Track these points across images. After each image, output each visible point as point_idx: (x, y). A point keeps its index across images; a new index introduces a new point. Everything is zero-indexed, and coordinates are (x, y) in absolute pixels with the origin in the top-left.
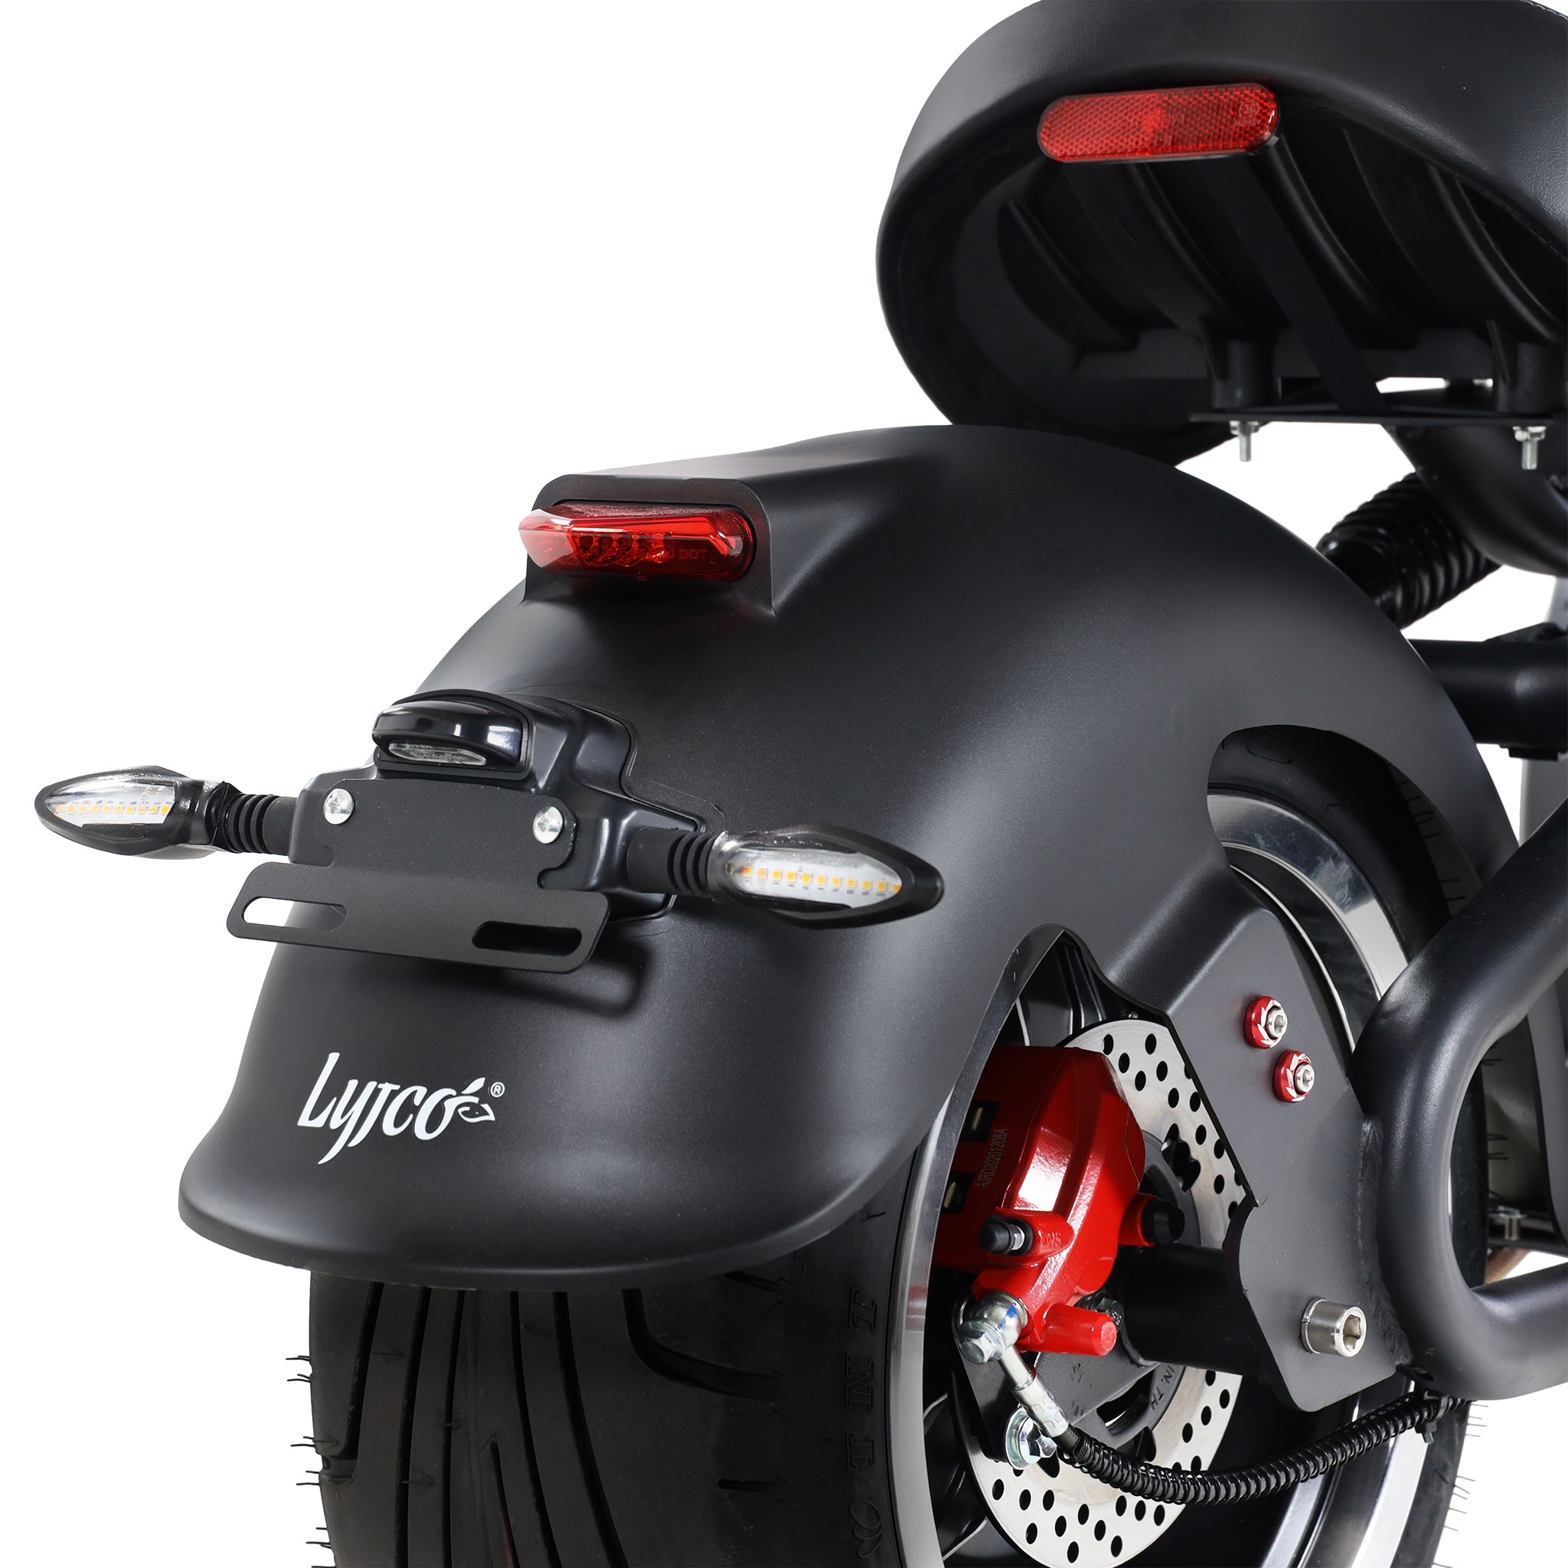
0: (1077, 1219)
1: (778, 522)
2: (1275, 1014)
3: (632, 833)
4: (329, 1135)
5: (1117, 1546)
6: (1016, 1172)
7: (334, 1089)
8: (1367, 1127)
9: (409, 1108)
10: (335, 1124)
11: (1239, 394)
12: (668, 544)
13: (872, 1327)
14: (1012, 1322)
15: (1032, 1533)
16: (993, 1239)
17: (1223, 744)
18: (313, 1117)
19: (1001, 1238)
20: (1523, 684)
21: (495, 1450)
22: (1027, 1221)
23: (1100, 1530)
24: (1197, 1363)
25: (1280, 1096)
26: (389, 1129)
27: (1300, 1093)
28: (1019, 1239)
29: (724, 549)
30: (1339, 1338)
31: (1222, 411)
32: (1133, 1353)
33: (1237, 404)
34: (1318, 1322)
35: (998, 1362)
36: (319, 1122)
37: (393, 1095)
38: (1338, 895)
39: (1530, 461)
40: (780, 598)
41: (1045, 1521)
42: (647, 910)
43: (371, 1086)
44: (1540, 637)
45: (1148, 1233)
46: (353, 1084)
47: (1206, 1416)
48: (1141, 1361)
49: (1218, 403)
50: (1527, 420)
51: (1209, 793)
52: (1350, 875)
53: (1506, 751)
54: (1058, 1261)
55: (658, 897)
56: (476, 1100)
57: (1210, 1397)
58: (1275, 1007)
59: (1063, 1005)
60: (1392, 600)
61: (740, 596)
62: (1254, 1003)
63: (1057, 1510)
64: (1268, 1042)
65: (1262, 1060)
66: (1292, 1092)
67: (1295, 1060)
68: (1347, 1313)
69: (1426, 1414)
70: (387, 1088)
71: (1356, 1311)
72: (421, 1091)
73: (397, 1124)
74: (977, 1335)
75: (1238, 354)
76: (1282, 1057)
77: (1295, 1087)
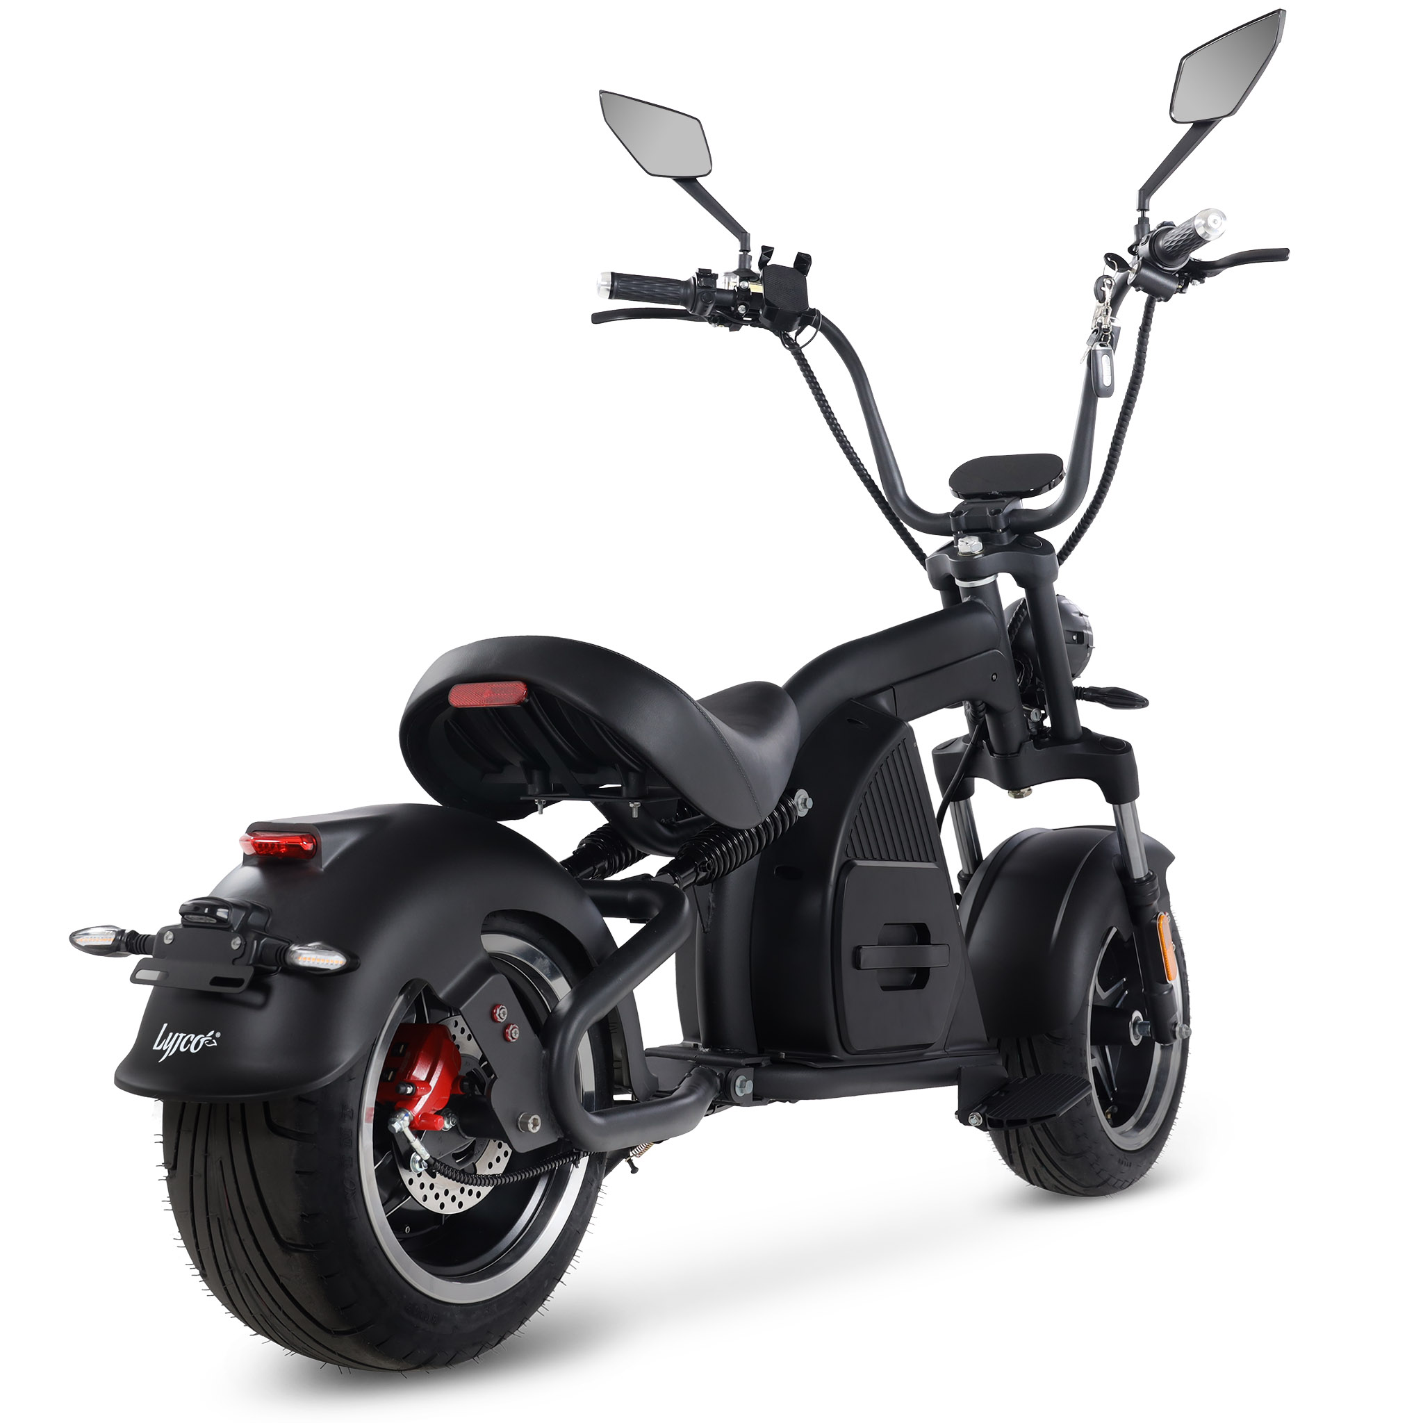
0: (433, 1083)
1: (325, 839)
2: (502, 1010)
3: (265, 945)
4: (162, 1052)
5: (460, 1205)
6: (412, 1067)
7: (165, 1036)
8: (544, 1052)
9: (189, 1042)
10: (164, 1049)
11: (537, 790)
12: (287, 846)
13: (352, 1118)
14: (407, 1118)
15: (425, 1198)
16: (399, 1089)
17: (488, 915)
18: (158, 1046)
19: (403, 1089)
20: (630, 895)
21: (221, 1162)
22: (415, 1083)
23: (453, 1199)
24: (492, 1138)
25: (506, 1040)
26: (182, 1049)
27: (513, 1038)
28: (410, 1090)
29: (306, 848)
30: (530, 1126)
31: (531, 796)
32: (463, 1134)
33: (536, 793)
34: (523, 1120)
35: (402, 1133)
36: (160, 1048)
37: (184, 1037)
38: (545, 971)
39: (635, 815)
40: (325, 864)
41: (431, 1195)
42: (270, 973)
43: (177, 1034)
44: (643, 879)
45: (462, 1089)
46: (171, 1034)
47: (498, 1160)
48: (466, 1137)
49: (529, 793)
50: (634, 799)
51: (484, 932)
52: (549, 964)
53: (629, 921)
54: (425, 1098)
55: (275, 968)
56: (211, 1038)
57: (500, 1153)
58: (502, 1008)
60: (604, 865)
61: (312, 863)
62: (495, 1006)
63: (435, 1190)
64: (500, 1020)
65: (499, 1028)
66: (510, 1038)
67: (511, 1027)
68: (533, 1117)
69: (575, 1158)
70: (182, 1035)
71: (536, 1116)
72: (193, 1036)
73: (185, 1047)
74: (394, 1123)
75: (536, 776)
76: (507, 1026)
77: (512, 1036)
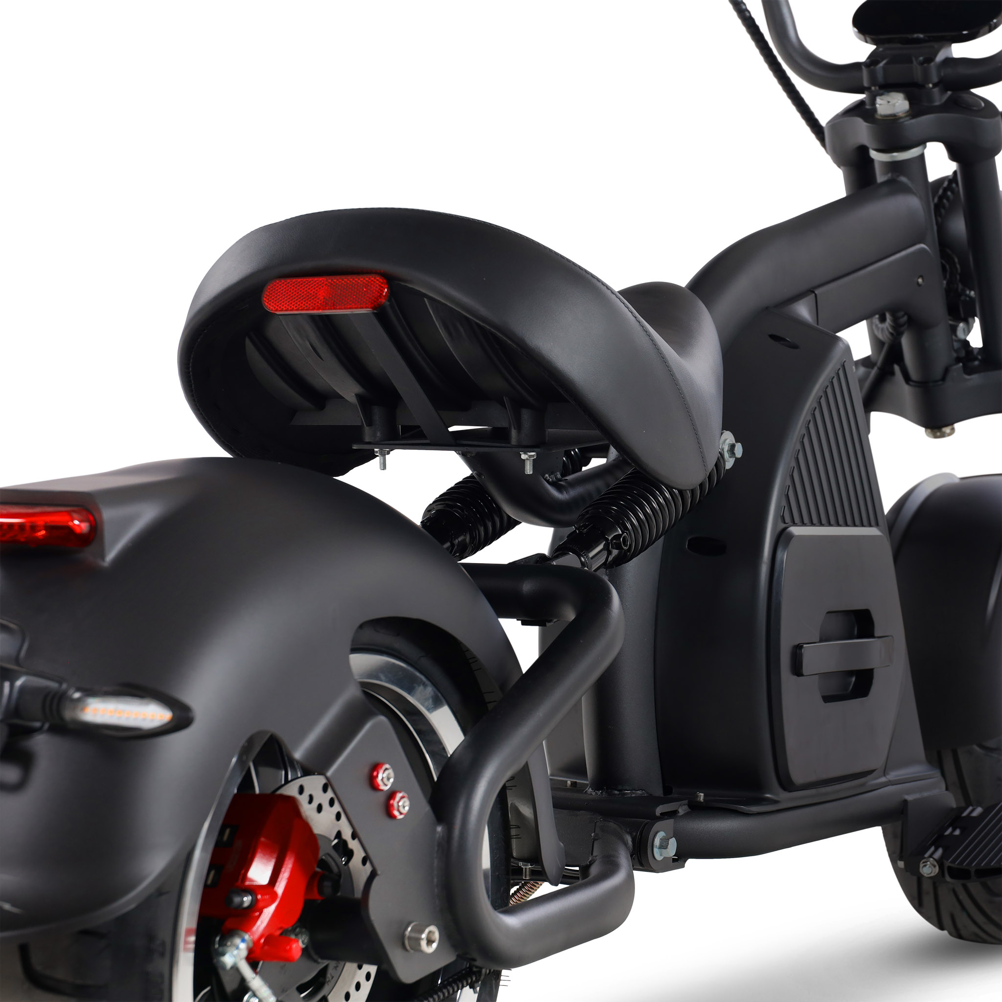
0: (280, 888)
1: (108, 514)
2: (387, 772)
3: (23, 688)
6: (247, 864)
8: (439, 829)
11: (379, 434)
12: (47, 528)
13: (162, 955)
14: (243, 946)
16: (232, 901)
17: (359, 628)
19: (237, 900)
20: (527, 587)
22: (253, 890)
24: (352, 960)
25: (392, 816)
27: (401, 813)
28: (247, 900)
29: (78, 530)
30: (424, 943)
31: (369, 443)
32: (315, 957)
33: (377, 439)
34: (413, 935)
35: (235, 969)
38: (426, 704)
39: (529, 470)
40: (111, 556)
42: (32, 732)
45: (320, 891)
47: (358, 987)
48: (320, 960)
49: (367, 439)
50: (527, 448)
51: (352, 653)
52: (432, 693)
53: (520, 622)
54: (269, 912)
55: (37, 724)
57: (360, 976)
58: (386, 769)
59: (278, 767)
61: (87, 554)
62: (376, 767)
64: (382, 787)
65: (380, 798)
66: (396, 813)
67: (399, 795)
68: (427, 931)
69: (474, 978)
71: (433, 928)
74: (223, 954)
75: (378, 413)
76: (392, 795)
77: (398, 810)
